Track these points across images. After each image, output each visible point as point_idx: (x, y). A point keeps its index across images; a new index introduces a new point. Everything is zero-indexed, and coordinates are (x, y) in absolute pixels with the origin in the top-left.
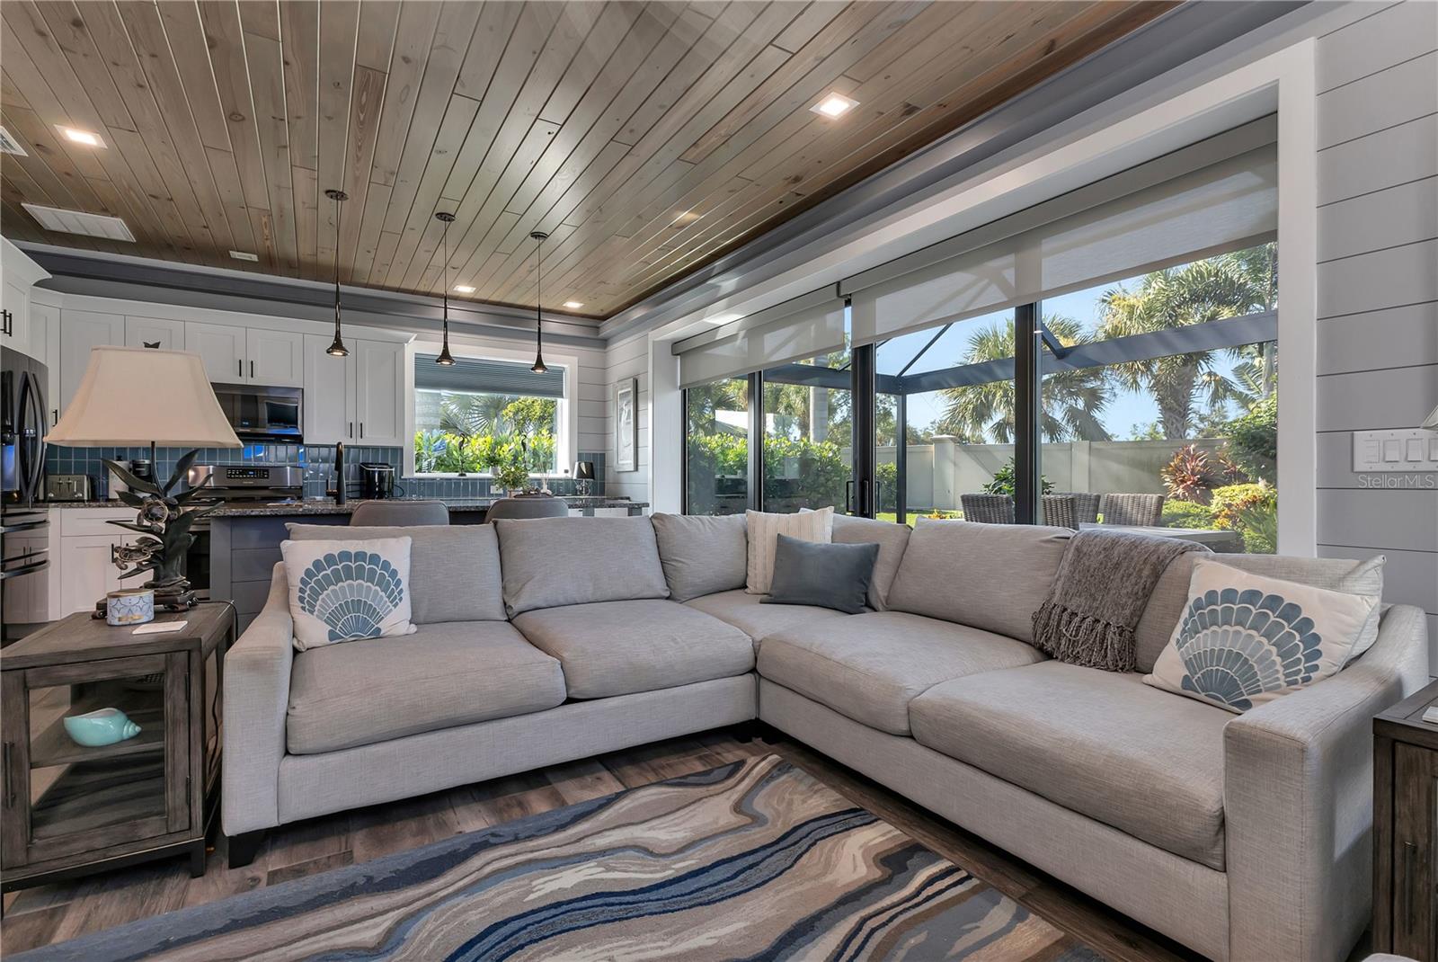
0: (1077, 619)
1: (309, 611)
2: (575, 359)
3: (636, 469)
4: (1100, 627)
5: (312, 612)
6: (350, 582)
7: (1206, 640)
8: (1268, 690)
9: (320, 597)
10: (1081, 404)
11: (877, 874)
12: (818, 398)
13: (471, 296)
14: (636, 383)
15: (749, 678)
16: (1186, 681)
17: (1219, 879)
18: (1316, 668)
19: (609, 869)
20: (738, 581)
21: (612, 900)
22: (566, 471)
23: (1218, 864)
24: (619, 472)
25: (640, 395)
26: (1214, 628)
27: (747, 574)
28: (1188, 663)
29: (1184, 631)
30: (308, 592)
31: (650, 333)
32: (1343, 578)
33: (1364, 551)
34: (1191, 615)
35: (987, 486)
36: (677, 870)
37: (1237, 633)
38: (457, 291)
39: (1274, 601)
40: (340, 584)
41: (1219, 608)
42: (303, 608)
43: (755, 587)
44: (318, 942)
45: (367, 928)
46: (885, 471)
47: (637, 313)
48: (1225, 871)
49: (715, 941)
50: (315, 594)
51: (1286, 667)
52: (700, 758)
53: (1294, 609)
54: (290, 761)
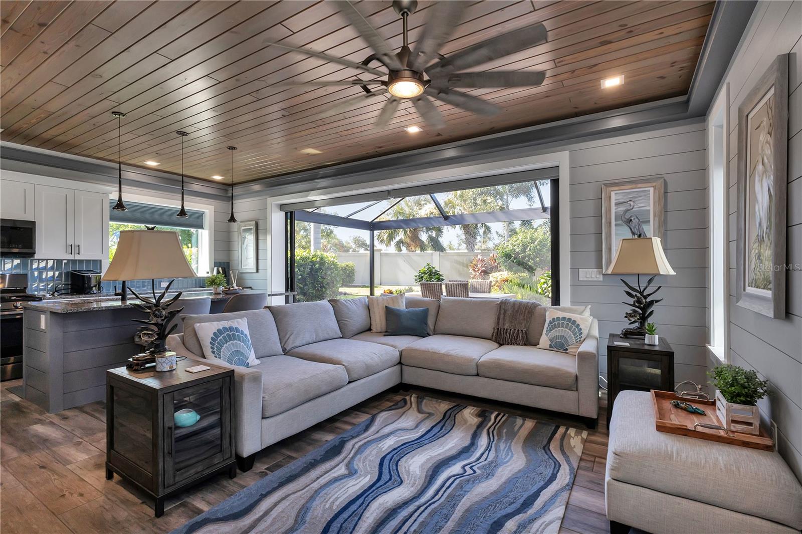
0: (509, 330)
1: (219, 358)
2: (213, 207)
3: (257, 271)
4: (516, 331)
5: (220, 358)
6: (231, 342)
7: (554, 333)
8: (572, 345)
9: (222, 350)
10: (434, 235)
11: (480, 419)
12: (315, 228)
13: (155, 168)
14: (257, 225)
15: (398, 367)
16: (551, 346)
17: (576, 393)
18: (581, 337)
19: (399, 437)
20: (368, 327)
21: (411, 443)
22: (208, 273)
23: (575, 389)
24: (241, 273)
25: (259, 231)
26: (556, 329)
27: (371, 324)
28: (550, 340)
29: (547, 331)
30: (216, 348)
31: (268, 199)
32: (583, 312)
33: (586, 303)
34: (549, 326)
35: (416, 276)
36: (422, 431)
37: (562, 330)
38: (146, 164)
39: (569, 319)
40: (228, 343)
41: (556, 323)
42: (216, 357)
43: (377, 330)
44: (325, 478)
45: (337, 470)
46: (347, 266)
47: (256, 187)
48: (577, 390)
49: (454, 445)
50: (219, 350)
51: (575, 338)
52: (387, 400)
53: (575, 321)
54: (265, 421)
